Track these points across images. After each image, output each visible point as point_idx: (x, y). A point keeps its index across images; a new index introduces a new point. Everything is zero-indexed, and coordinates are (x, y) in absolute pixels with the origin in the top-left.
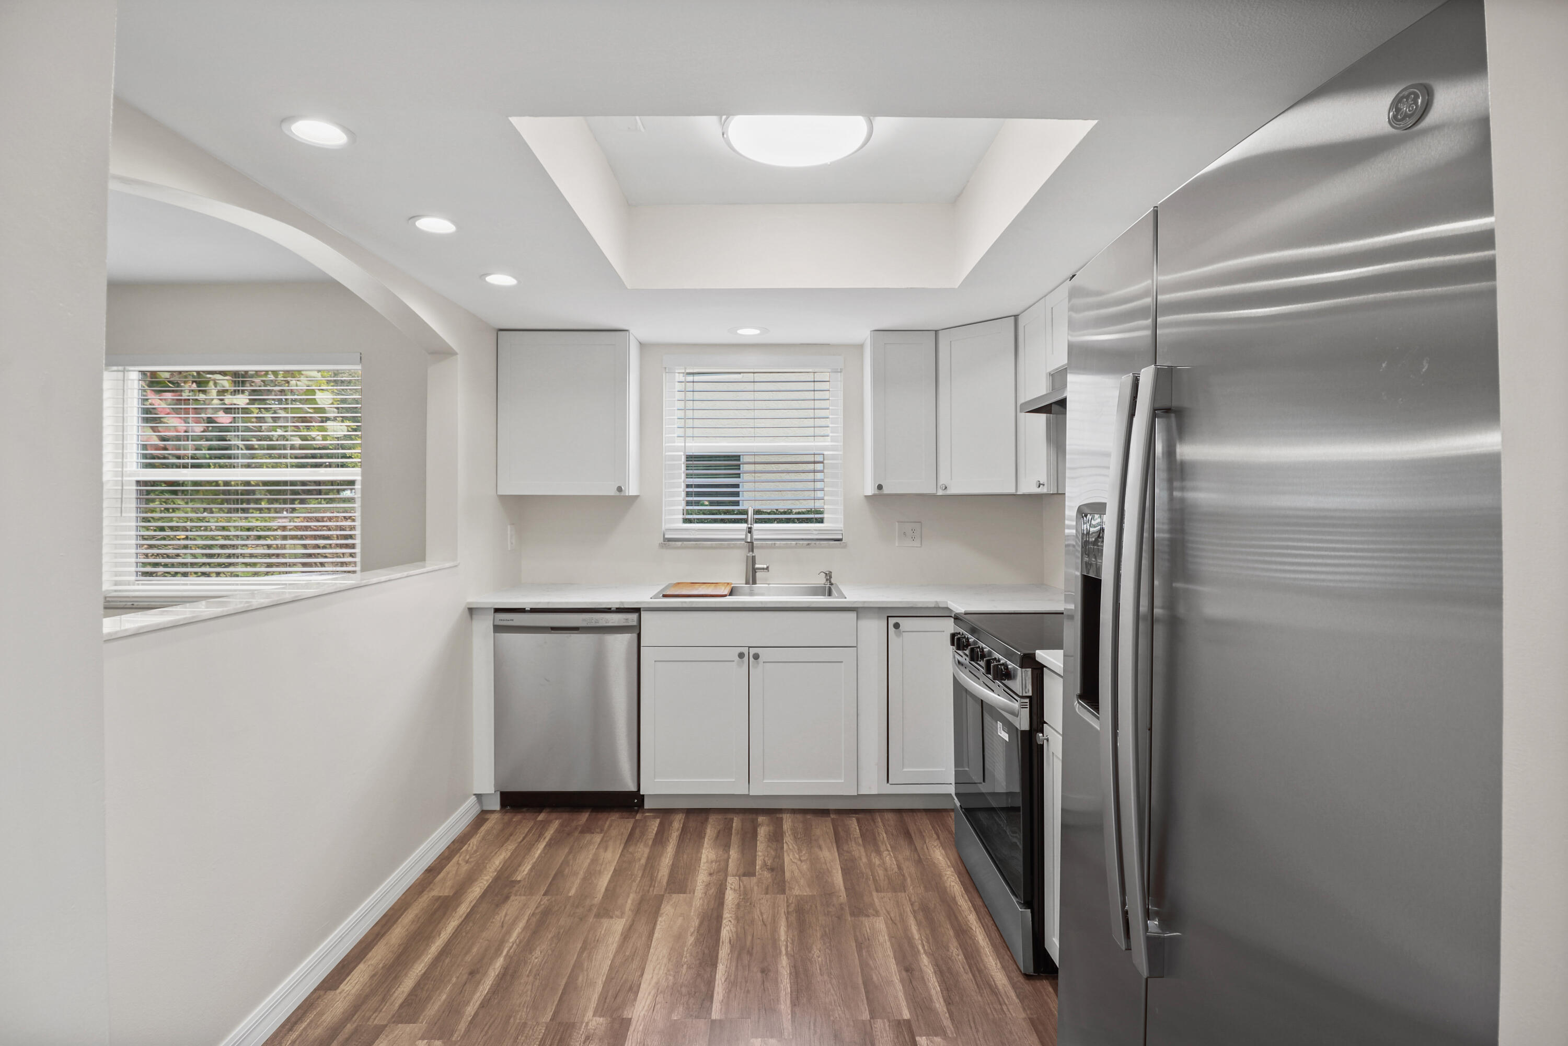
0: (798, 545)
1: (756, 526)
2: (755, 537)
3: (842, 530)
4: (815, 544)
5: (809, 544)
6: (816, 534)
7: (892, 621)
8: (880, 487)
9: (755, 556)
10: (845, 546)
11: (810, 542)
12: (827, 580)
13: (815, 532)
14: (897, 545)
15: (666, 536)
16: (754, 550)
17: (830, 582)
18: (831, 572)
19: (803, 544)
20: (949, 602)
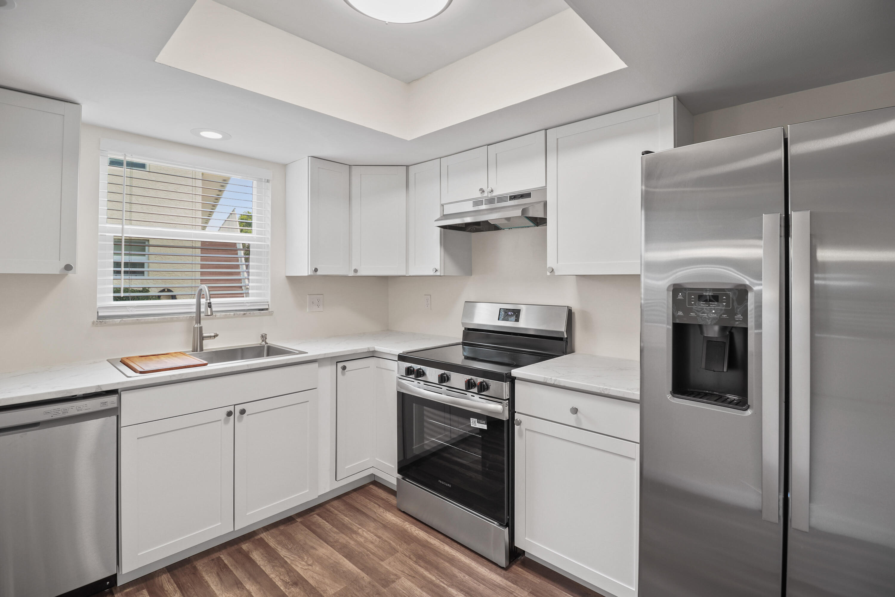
0: (236, 315)
1: (213, 300)
2: (214, 309)
3: (268, 302)
4: (250, 313)
5: (244, 314)
6: (249, 306)
7: (340, 365)
8: (316, 270)
9: (202, 327)
10: (271, 314)
11: (246, 312)
12: (263, 341)
13: (247, 304)
14: (308, 311)
15: (100, 314)
16: (201, 321)
17: (266, 342)
18: (266, 335)
19: (240, 314)
20: (375, 347)
